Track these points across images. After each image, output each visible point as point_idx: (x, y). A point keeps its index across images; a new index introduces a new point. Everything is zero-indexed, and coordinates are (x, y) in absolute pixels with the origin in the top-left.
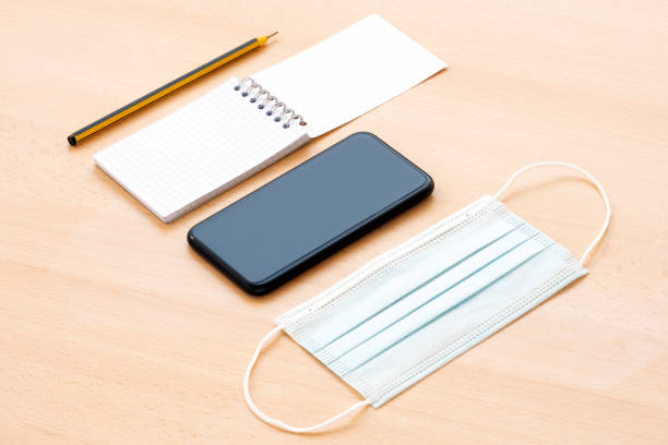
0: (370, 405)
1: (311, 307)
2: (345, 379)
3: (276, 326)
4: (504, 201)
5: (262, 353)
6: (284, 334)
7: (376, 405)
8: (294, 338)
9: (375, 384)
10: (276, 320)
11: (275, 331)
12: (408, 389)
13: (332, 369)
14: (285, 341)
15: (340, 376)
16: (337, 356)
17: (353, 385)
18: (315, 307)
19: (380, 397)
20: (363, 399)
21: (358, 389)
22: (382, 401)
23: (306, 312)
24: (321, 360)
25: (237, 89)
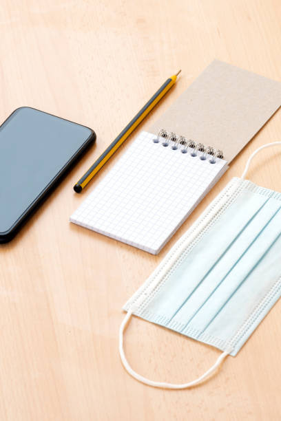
0: (228, 355)
2: (199, 340)
3: (125, 312)
6: (133, 315)
7: (234, 354)
8: (145, 318)
9: (227, 337)
10: (124, 307)
11: (127, 317)
13: (186, 334)
14: (134, 320)
15: (195, 338)
16: (185, 324)
17: (208, 343)
18: (148, 291)
19: (234, 347)
20: (222, 352)
21: (214, 345)
22: (237, 350)
23: (143, 297)
24: (174, 329)
25: (156, 142)
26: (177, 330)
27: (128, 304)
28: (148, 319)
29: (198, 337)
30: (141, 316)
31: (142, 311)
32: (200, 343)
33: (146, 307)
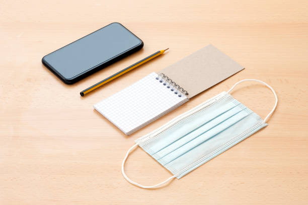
0: (175, 178)
3: (135, 144)
4: (231, 94)
5: (129, 155)
6: (139, 146)
7: (178, 178)
9: (178, 169)
10: (135, 141)
12: (192, 171)
14: (139, 149)
16: (162, 157)
17: (168, 169)
18: (152, 136)
19: (180, 174)
20: (172, 175)
21: (170, 171)
22: (180, 177)
23: (148, 138)
25: (157, 79)
26: (156, 159)
27: (138, 140)
29: (164, 165)
30: (142, 148)
31: (143, 145)
32: (165, 168)
33: (147, 143)
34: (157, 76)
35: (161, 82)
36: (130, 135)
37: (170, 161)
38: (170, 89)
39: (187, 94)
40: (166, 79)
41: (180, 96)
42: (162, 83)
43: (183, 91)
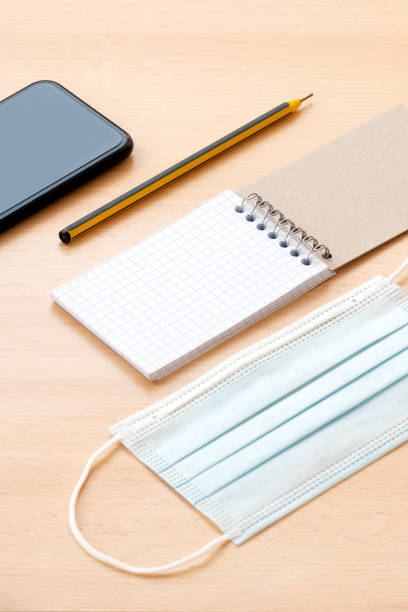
0: (228, 542)
1: (156, 414)
2: (197, 507)
3: (112, 436)
4: (401, 284)
6: (120, 446)
7: (237, 541)
8: (135, 453)
9: (237, 514)
10: (112, 429)
11: (109, 444)
13: (182, 493)
14: (121, 452)
15: (192, 502)
16: (189, 477)
17: (207, 514)
19: (243, 531)
20: (221, 533)
21: (215, 520)
22: (245, 536)
23: (149, 420)
24: (168, 481)
25: (240, 210)
27: (120, 426)
28: (138, 456)
29: (196, 503)
30: (131, 449)
31: (135, 441)
32: (198, 512)
33: (144, 436)
34: (238, 201)
35: (251, 219)
36: (160, 380)
37: (212, 490)
38: (276, 242)
39: (327, 256)
40: (264, 212)
41: (307, 263)
42: (254, 224)
43: (317, 246)
